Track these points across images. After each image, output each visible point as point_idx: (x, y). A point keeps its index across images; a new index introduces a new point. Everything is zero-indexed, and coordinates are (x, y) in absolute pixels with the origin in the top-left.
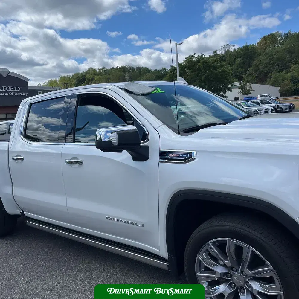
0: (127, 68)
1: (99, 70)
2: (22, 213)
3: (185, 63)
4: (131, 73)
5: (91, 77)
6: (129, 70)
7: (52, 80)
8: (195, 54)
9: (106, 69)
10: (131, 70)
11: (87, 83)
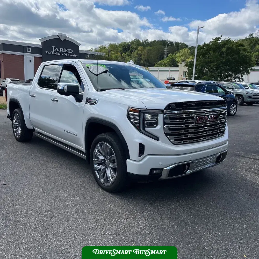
0: (167, 42)
1: (143, 41)
2: (34, 128)
3: (211, 44)
4: (170, 46)
5: (135, 47)
6: (169, 44)
7: (102, 46)
8: (221, 36)
9: (149, 41)
10: (170, 44)
11: (131, 51)
